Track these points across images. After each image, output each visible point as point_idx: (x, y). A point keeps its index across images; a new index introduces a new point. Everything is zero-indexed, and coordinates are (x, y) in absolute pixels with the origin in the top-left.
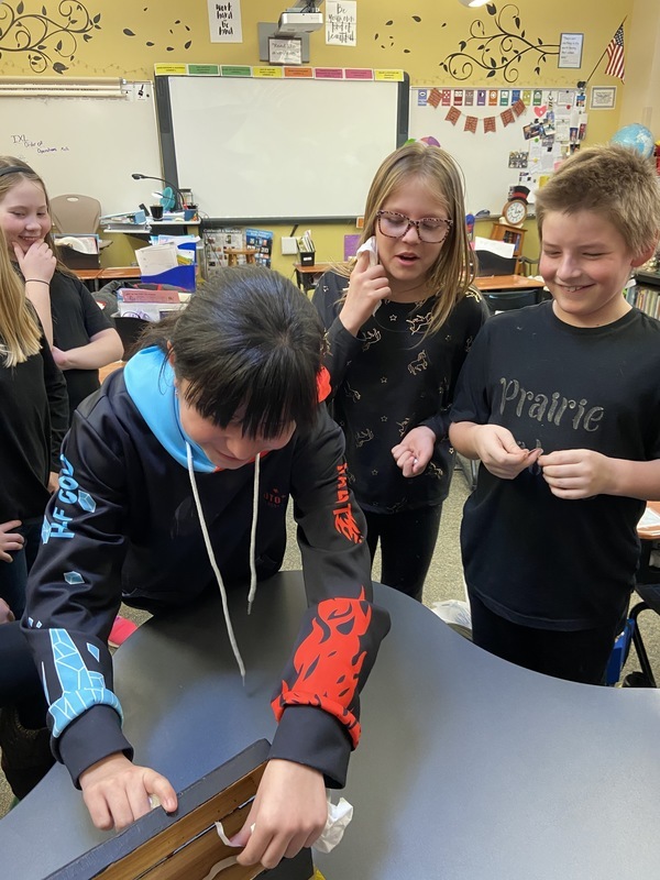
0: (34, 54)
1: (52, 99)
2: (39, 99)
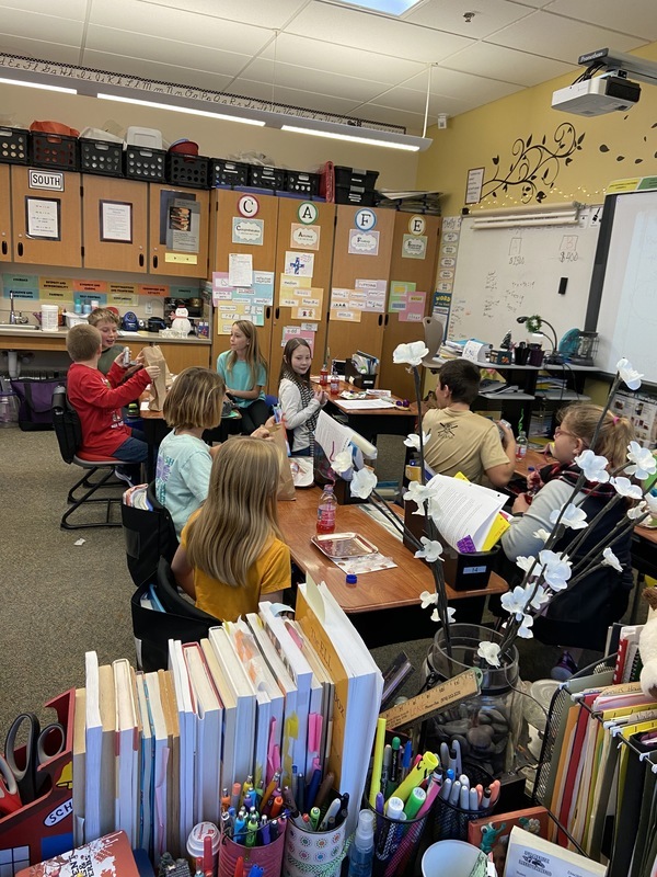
0: (527, 185)
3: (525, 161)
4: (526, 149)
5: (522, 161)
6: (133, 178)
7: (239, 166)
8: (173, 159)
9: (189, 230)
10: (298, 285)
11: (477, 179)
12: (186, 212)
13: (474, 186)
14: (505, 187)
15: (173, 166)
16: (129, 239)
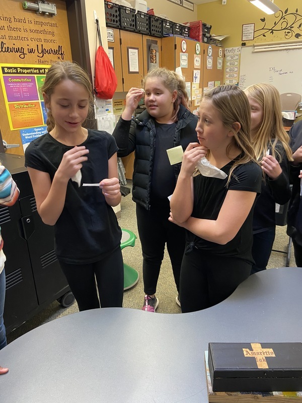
0: (287, 31)
1: (291, 50)
2: (285, 51)
3: (285, 20)
4: (284, 15)
5: (282, 20)
6: (139, 32)
7: (171, 23)
8: (152, 19)
9: (156, 62)
10: (195, 88)
11: (251, 28)
12: (155, 52)
13: (249, 32)
14: (272, 32)
15: (152, 24)
16: (138, 71)
